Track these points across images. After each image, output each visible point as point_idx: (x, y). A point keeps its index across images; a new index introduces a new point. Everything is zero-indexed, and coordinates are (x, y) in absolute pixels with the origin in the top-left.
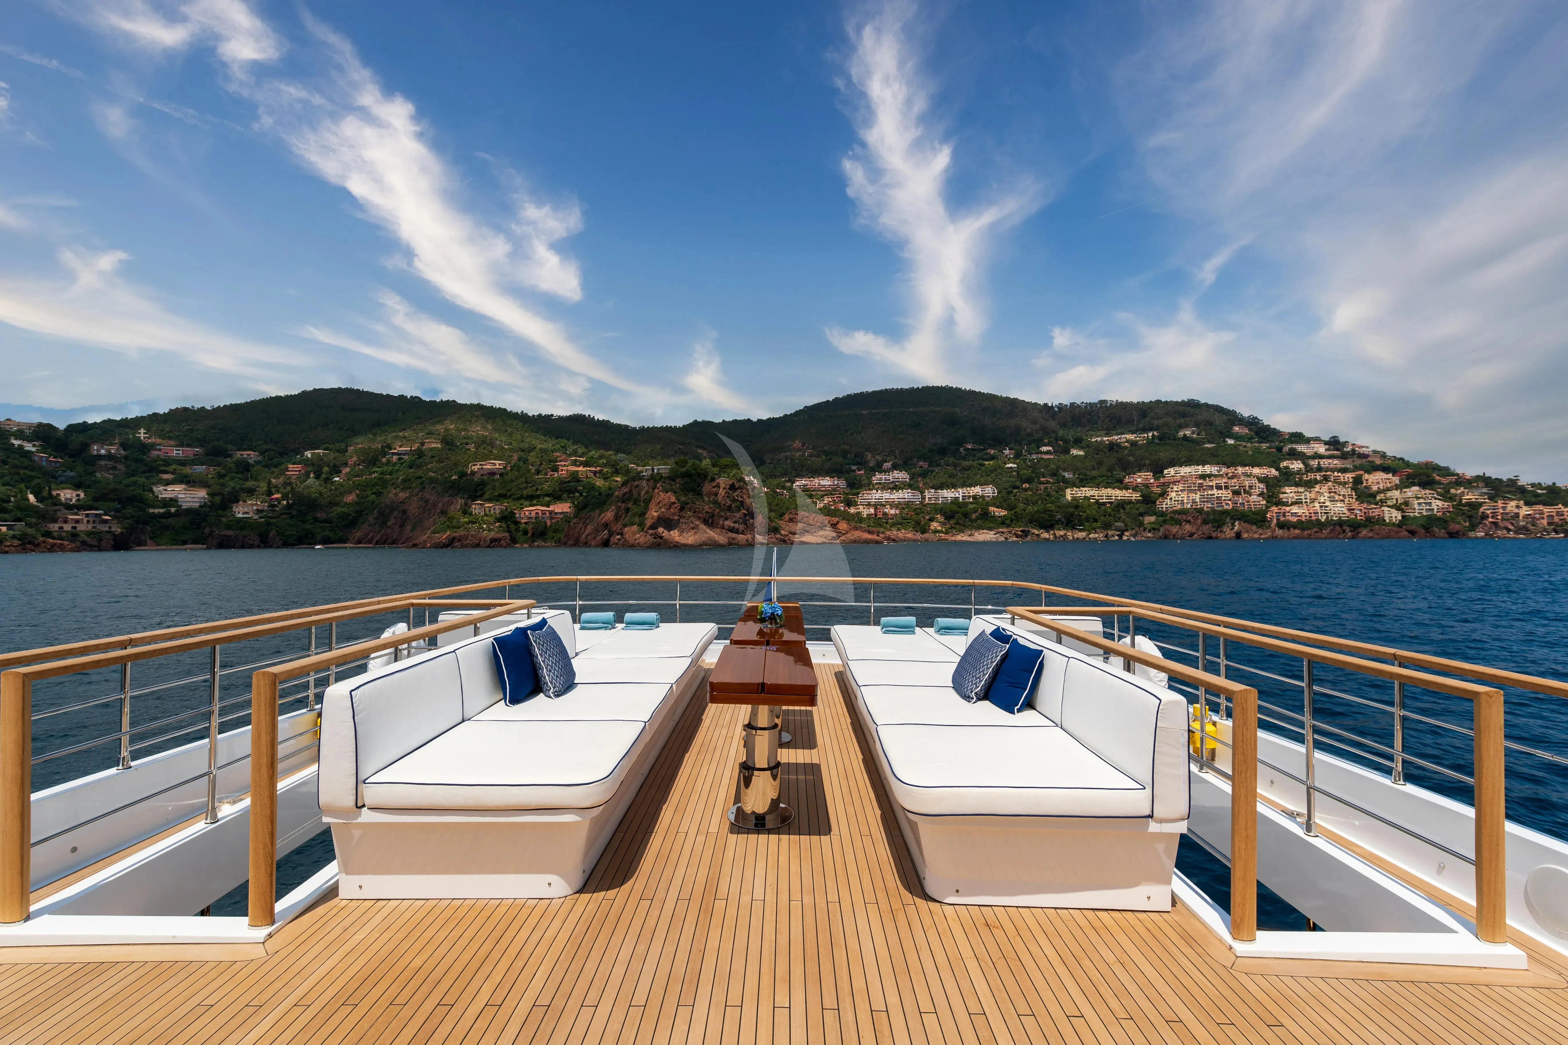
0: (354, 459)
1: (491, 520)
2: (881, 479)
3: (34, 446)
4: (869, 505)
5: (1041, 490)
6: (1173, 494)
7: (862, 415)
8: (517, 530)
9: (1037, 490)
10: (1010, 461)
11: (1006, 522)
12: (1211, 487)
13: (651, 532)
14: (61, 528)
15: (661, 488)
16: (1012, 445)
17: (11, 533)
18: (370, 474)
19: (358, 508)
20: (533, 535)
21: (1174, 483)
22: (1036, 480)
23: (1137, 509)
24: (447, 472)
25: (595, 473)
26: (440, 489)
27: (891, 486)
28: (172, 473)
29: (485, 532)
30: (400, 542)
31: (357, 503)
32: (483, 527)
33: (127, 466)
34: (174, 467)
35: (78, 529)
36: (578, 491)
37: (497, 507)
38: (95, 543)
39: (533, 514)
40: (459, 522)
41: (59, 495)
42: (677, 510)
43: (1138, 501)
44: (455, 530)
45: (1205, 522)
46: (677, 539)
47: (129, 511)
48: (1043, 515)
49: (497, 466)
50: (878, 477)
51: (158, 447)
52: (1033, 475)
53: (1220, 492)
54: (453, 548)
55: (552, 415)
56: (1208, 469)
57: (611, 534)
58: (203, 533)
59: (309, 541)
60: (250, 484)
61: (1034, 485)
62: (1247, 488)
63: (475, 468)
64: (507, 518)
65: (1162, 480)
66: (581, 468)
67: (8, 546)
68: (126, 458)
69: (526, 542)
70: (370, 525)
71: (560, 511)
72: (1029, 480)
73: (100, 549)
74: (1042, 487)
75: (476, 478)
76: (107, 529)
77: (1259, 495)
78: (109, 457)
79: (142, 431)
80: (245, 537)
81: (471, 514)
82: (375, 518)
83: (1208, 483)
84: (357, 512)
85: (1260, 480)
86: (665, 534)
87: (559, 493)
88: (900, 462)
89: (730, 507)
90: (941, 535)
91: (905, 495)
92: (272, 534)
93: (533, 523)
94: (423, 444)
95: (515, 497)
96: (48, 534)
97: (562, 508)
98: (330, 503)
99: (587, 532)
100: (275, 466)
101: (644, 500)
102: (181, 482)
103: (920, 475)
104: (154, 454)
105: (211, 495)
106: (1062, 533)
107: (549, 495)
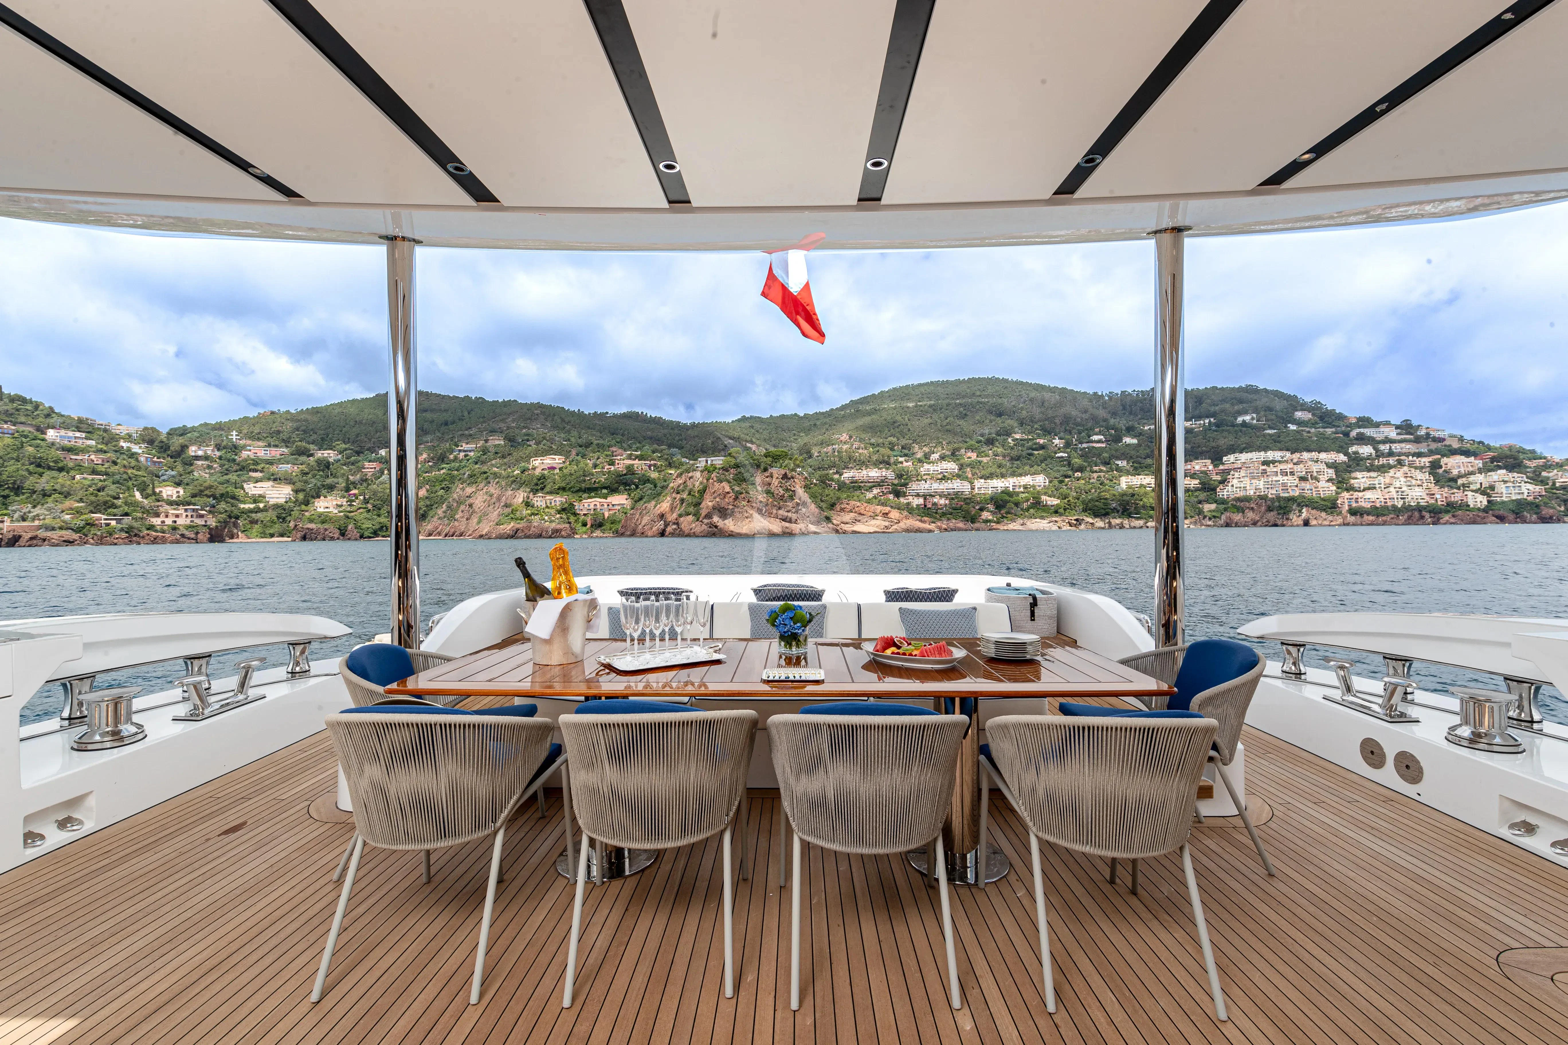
0: (424, 456)
1: (553, 511)
2: (929, 470)
3: (140, 447)
5: (1093, 478)
6: (1235, 482)
7: (908, 407)
8: (577, 521)
9: (1090, 479)
10: (1059, 450)
11: (1059, 511)
12: (1276, 473)
13: (706, 521)
14: (163, 522)
15: (715, 479)
16: (1062, 434)
17: (119, 526)
18: (439, 470)
19: (428, 503)
20: (592, 526)
21: (1235, 469)
22: (1088, 469)
23: (1197, 497)
24: (510, 467)
25: (650, 466)
26: (503, 483)
27: (940, 476)
28: (261, 472)
29: (547, 523)
30: (467, 534)
31: (427, 498)
32: (544, 519)
33: (221, 466)
34: (262, 465)
35: (178, 523)
36: (634, 484)
37: (557, 499)
38: (193, 536)
39: (592, 507)
40: (522, 514)
41: (161, 492)
42: (731, 500)
43: (1197, 490)
44: (518, 521)
45: (1269, 509)
46: (732, 528)
47: (222, 506)
48: (1097, 503)
49: (557, 461)
50: (926, 469)
51: (248, 448)
52: (1085, 464)
53: (1285, 478)
54: (517, 538)
55: (607, 413)
56: (1271, 455)
57: (666, 524)
58: (288, 526)
59: (384, 534)
60: (329, 481)
61: (1086, 474)
62: (1315, 474)
63: (537, 463)
64: (567, 510)
65: (1221, 467)
66: (637, 461)
67: (117, 538)
68: (220, 458)
69: (585, 533)
70: (440, 519)
71: (617, 503)
72: (1081, 469)
73: (197, 541)
74: (1095, 475)
75: (538, 472)
76: (203, 523)
77: (1328, 481)
78: (206, 457)
79: (234, 433)
80: (326, 530)
81: (533, 506)
82: (444, 512)
83: (1271, 469)
84: (427, 506)
85: (1329, 466)
86: (720, 523)
87: (616, 486)
88: (948, 453)
89: (783, 496)
90: (992, 524)
91: (956, 485)
92: (350, 527)
93: (591, 515)
94: (486, 441)
95: (575, 490)
96: (151, 527)
97: (620, 500)
99: (644, 522)
100: (353, 464)
101: (699, 491)
102: (269, 479)
103: (969, 465)
104: (245, 454)
105: (296, 491)
106: (1118, 521)
107: (605, 488)
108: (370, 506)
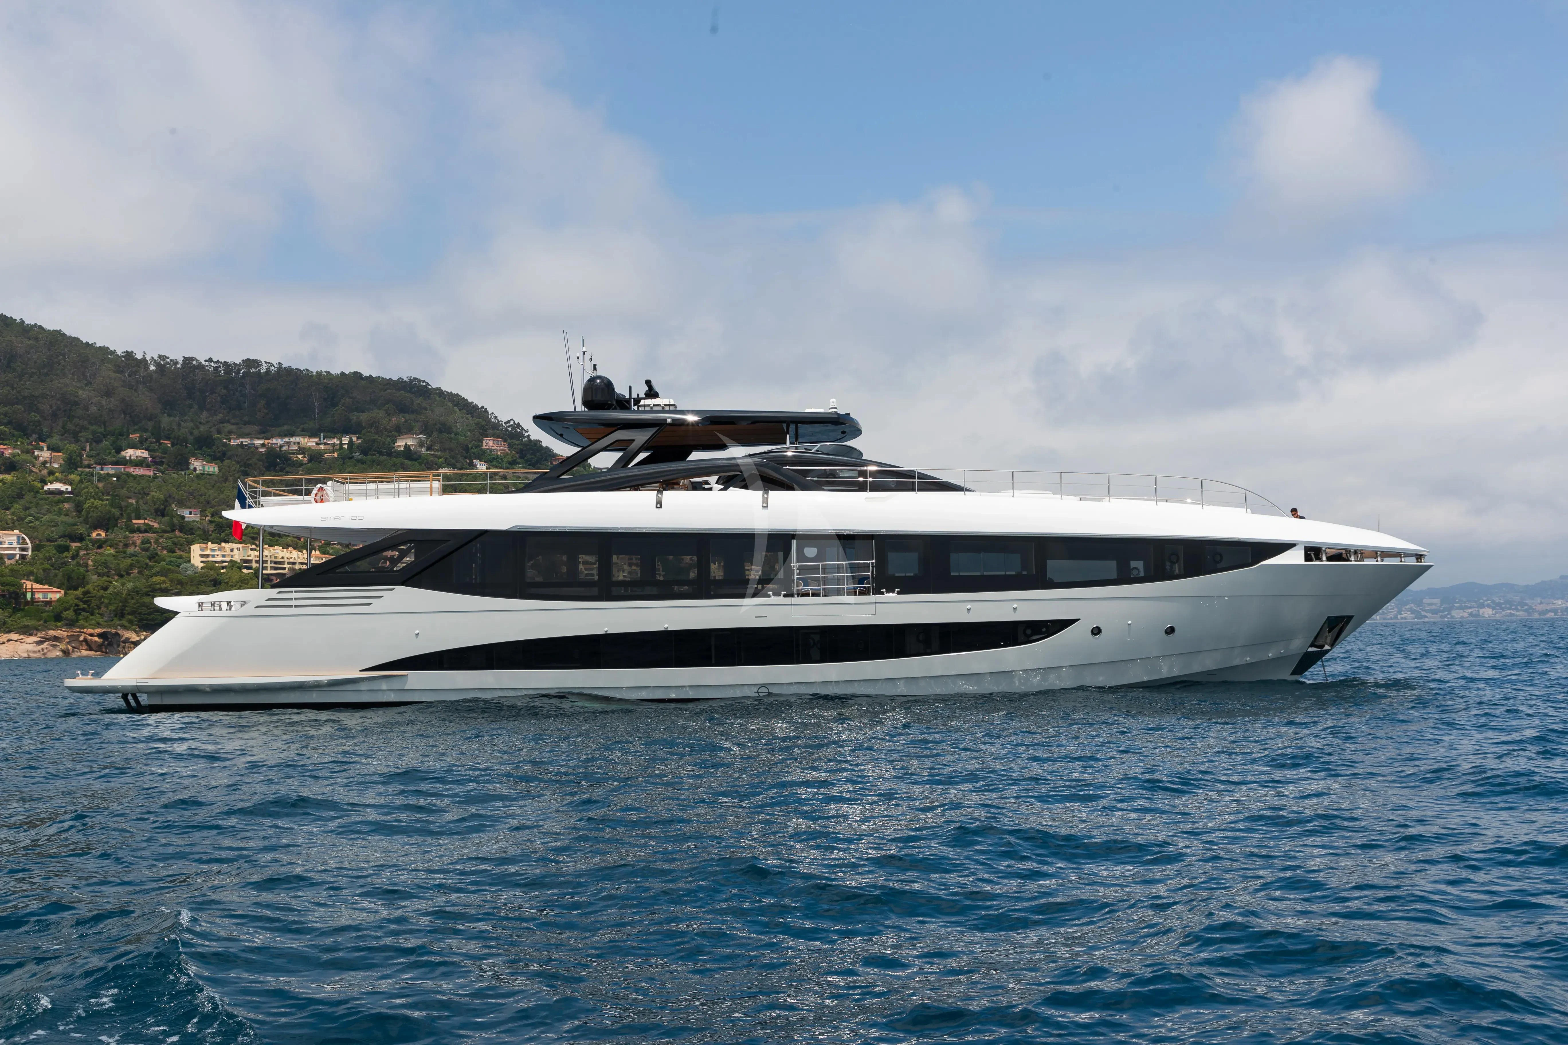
5: (134, 544)
9: (126, 545)
10: (52, 475)
11: (65, 614)
16: (55, 440)
22: (122, 522)
48: (146, 600)
52: (116, 512)
61: (118, 535)
72: (106, 523)
74: (137, 538)
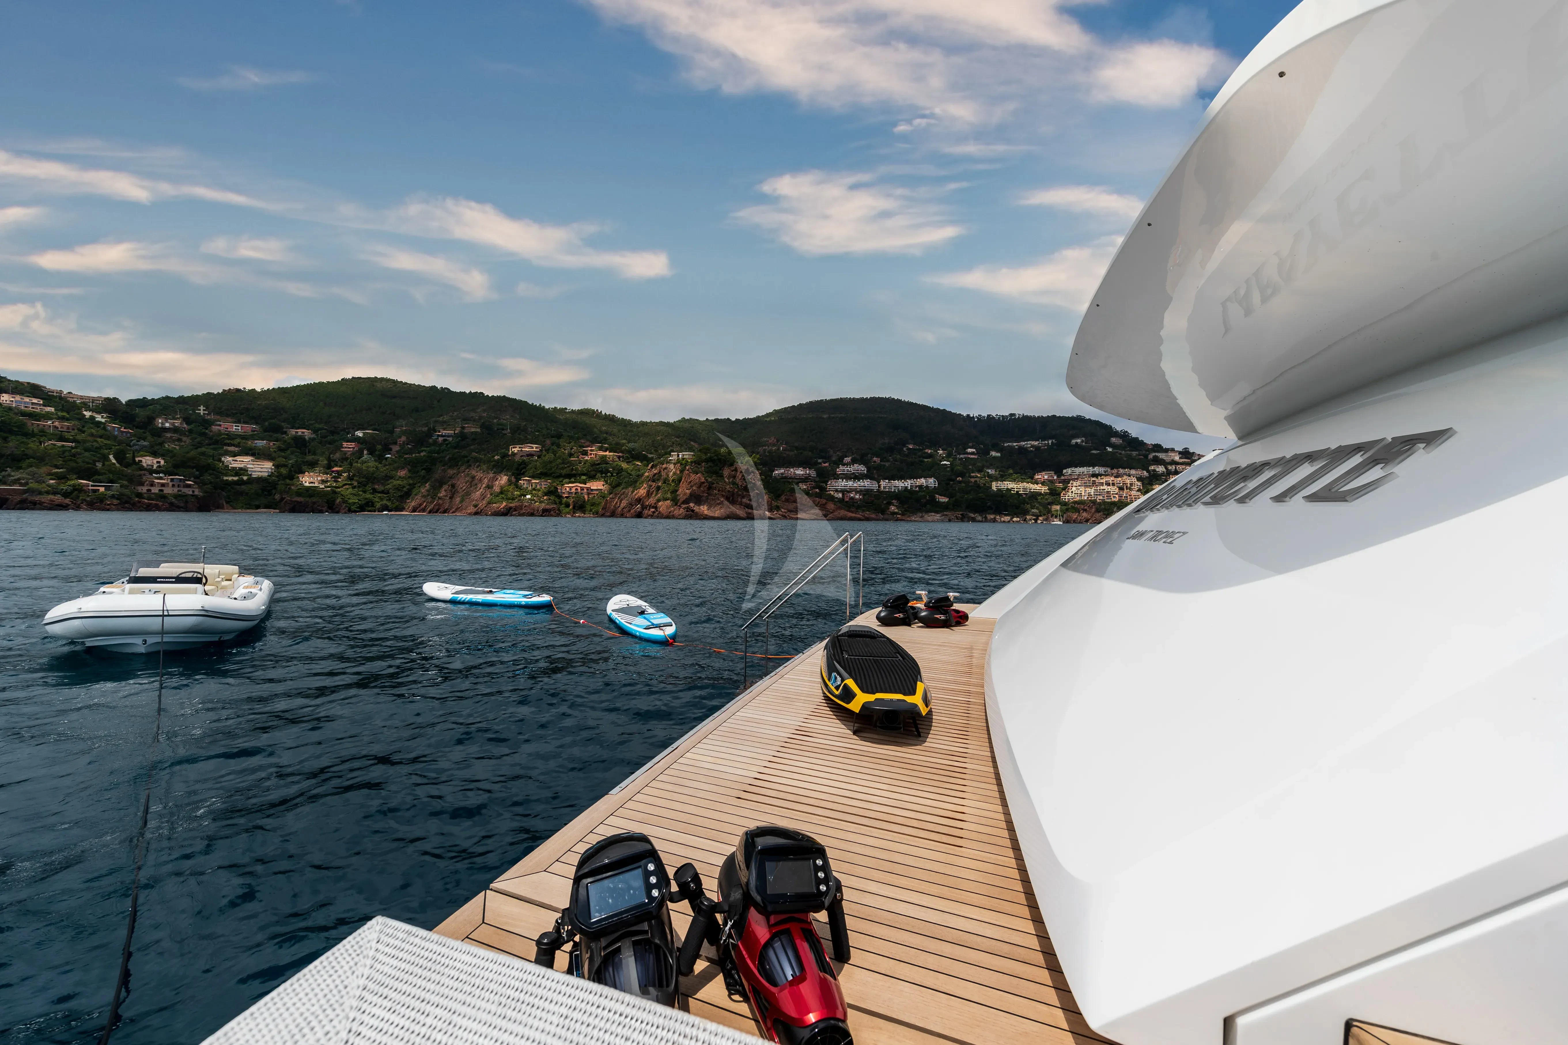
0: (403, 438)
1: (540, 493)
2: (844, 470)
3: (102, 417)
4: (837, 491)
6: (1074, 489)
7: (823, 418)
8: (561, 503)
9: (969, 483)
10: (943, 459)
11: (948, 506)
12: (1102, 484)
13: (684, 506)
14: (149, 490)
15: (690, 471)
16: (944, 447)
17: (109, 493)
18: (419, 453)
19: (411, 482)
20: (574, 507)
21: (1074, 480)
22: (967, 475)
23: (1047, 499)
24: (488, 452)
25: (619, 457)
26: (484, 467)
27: (853, 476)
28: (236, 446)
29: (537, 503)
30: (451, 511)
31: (409, 477)
32: (533, 500)
33: (192, 439)
34: (238, 440)
35: (165, 492)
36: (609, 472)
37: (541, 483)
38: (182, 505)
39: (573, 490)
40: (513, 494)
41: (141, 461)
42: (706, 489)
43: (1046, 494)
44: (510, 501)
45: (1098, 511)
46: (706, 512)
47: (207, 477)
48: (976, 502)
49: (534, 449)
50: (841, 469)
51: (218, 423)
52: (964, 471)
53: (1109, 487)
54: (511, 516)
55: (566, 409)
56: (1097, 470)
57: (644, 507)
58: (274, 499)
59: (370, 509)
60: (309, 458)
61: (966, 479)
62: (1129, 485)
63: (516, 450)
64: (552, 492)
65: (1063, 478)
66: (607, 453)
67: (108, 505)
68: (190, 431)
69: (568, 513)
70: (423, 496)
71: (596, 488)
72: (962, 474)
73: (186, 509)
74: (973, 480)
75: (517, 458)
76: (191, 493)
77: (1138, 491)
78: (175, 430)
79: (202, 408)
80: (314, 503)
81: (520, 489)
82: (428, 491)
83: (1099, 480)
84: (410, 485)
85: (1139, 479)
86: (696, 508)
87: (593, 473)
88: (858, 457)
89: (746, 488)
90: (898, 516)
91: (866, 483)
92: (337, 502)
93: (573, 498)
94: (463, 428)
95: (555, 475)
96: (140, 495)
97: (597, 485)
98: (386, 476)
99: (622, 505)
100: (330, 443)
101: (673, 481)
102: (247, 454)
103: (875, 468)
104: (215, 428)
105: (277, 466)
106: (992, 517)
107: (584, 475)
108: (356, 484)
